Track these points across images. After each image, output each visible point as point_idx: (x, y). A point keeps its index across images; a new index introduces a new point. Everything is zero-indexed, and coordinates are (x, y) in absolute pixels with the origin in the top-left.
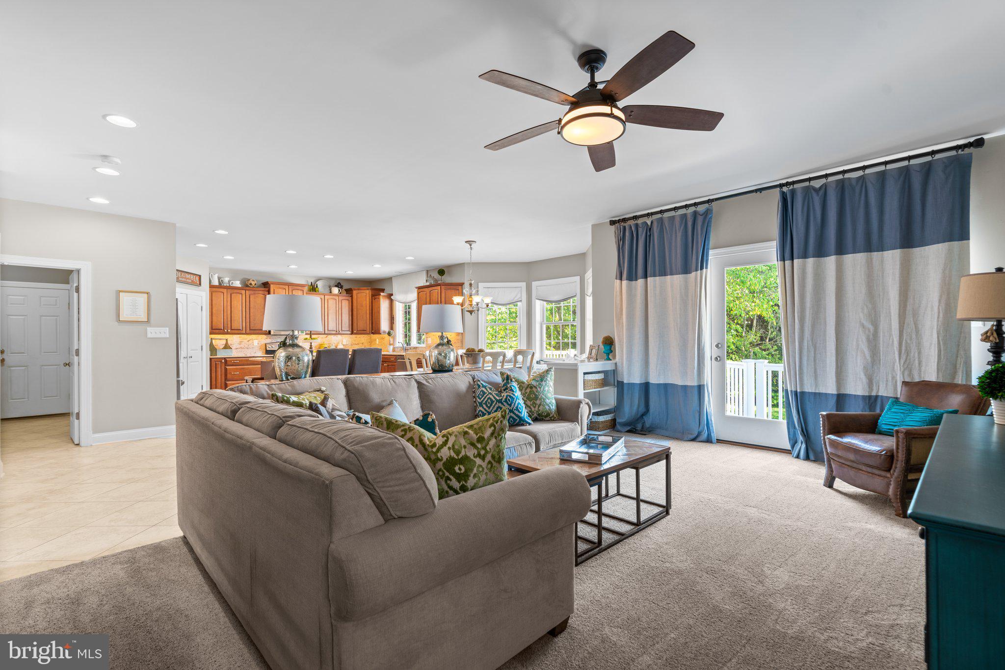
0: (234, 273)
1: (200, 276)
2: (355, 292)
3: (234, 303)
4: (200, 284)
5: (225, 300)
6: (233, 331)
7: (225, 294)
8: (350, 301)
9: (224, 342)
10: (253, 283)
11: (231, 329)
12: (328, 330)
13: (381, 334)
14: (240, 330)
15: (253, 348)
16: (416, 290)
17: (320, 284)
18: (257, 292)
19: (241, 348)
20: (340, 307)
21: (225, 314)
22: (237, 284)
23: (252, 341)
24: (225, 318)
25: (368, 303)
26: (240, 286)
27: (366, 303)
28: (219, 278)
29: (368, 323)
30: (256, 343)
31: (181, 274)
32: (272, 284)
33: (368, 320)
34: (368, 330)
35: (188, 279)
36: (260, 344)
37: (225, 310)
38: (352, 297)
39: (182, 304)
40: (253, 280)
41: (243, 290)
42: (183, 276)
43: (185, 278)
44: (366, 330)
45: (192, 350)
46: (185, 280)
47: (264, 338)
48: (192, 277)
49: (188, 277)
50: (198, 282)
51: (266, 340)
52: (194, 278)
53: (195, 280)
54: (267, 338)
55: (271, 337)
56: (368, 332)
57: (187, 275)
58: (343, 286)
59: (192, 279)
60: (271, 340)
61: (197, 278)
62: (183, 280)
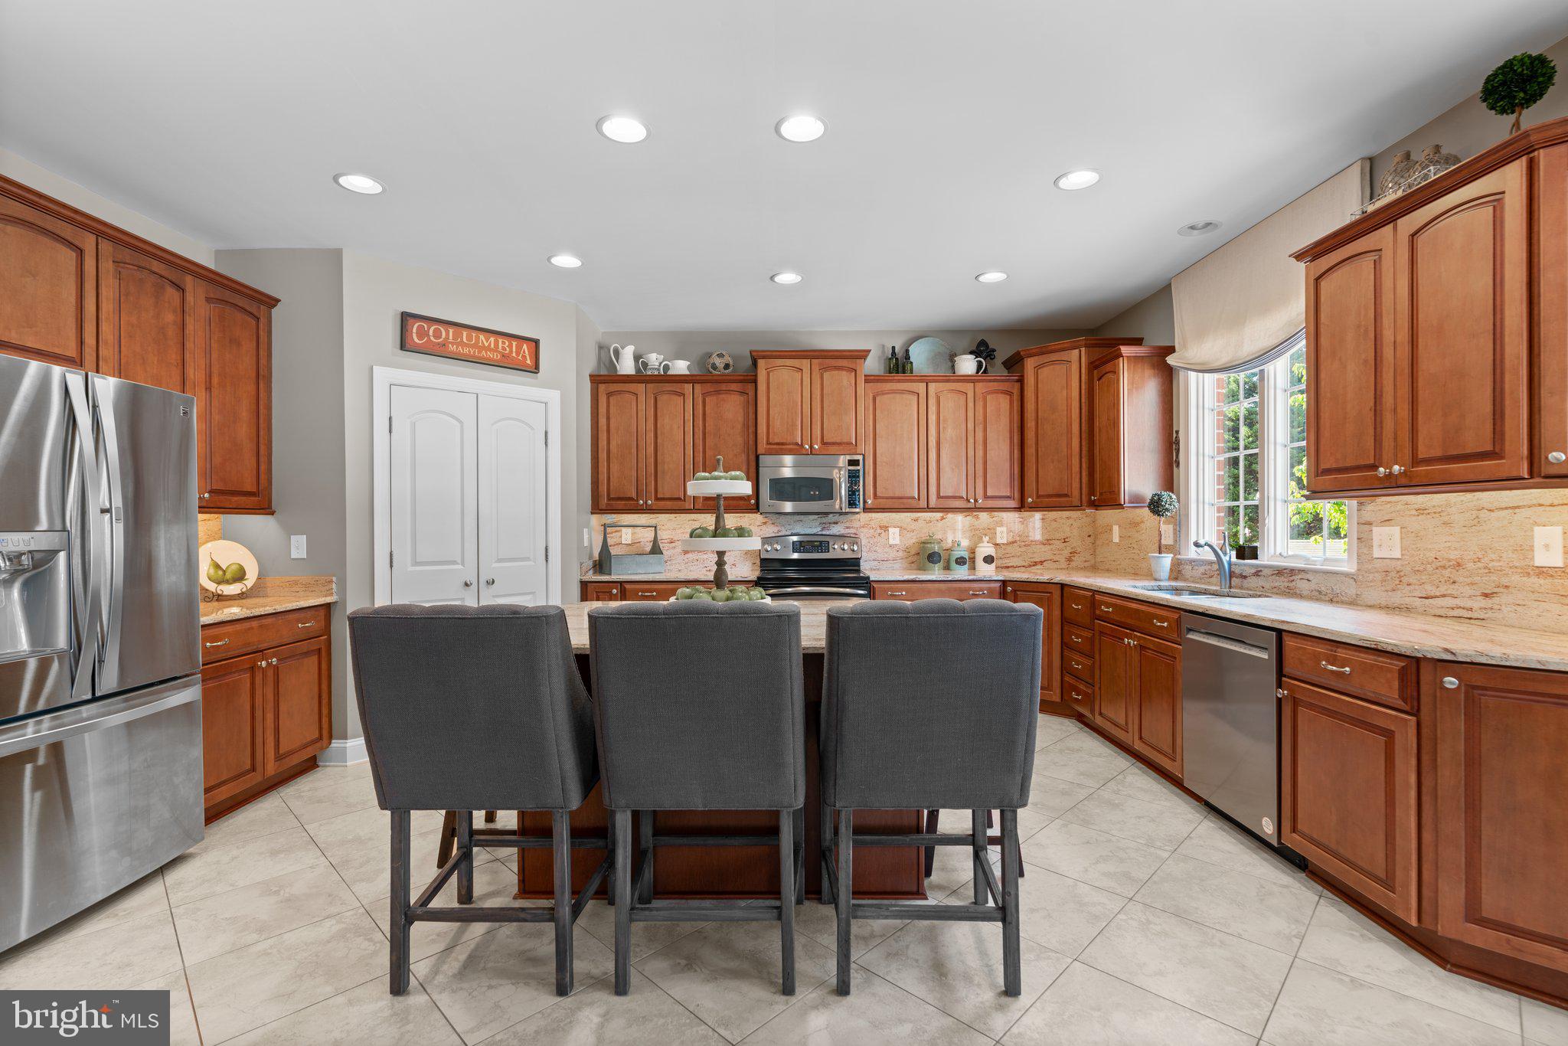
0: (681, 341)
1: (536, 342)
2: (1030, 364)
3: (665, 421)
4: (537, 367)
5: (642, 414)
6: (662, 504)
7: (642, 398)
8: (1016, 397)
10: (720, 363)
11: (657, 499)
12: (939, 497)
13: (1120, 506)
14: (679, 499)
17: (919, 351)
18: (724, 387)
20: (980, 417)
21: (642, 455)
22: (681, 367)
24: (642, 465)
25: (1075, 394)
26: (688, 373)
27: (1068, 398)
28: (637, 358)
29: (1076, 468)
31: (456, 336)
32: (764, 357)
33: (1075, 461)
34: (1076, 493)
35: (488, 349)
37: (642, 444)
38: (1021, 381)
39: (461, 422)
40: (720, 356)
41: (686, 385)
42: (465, 340)
43: (475, 346)
44: (1066, 495)
45: (500, 560)
46: (474, 352)
47: (759, 523)
48: (503, 343)
49: (486, 344)
50: (528, 362)
51: (764, 527)
52: (510, 346)
53: (514, 355)
54: (765, 523)
55: (778, 521)
56: (1076, 502)
57: (482, 337)
58: (994, 351)
59: (505, 349)
60: (776, 529)
61: (525, 347)
62: (466, 350)
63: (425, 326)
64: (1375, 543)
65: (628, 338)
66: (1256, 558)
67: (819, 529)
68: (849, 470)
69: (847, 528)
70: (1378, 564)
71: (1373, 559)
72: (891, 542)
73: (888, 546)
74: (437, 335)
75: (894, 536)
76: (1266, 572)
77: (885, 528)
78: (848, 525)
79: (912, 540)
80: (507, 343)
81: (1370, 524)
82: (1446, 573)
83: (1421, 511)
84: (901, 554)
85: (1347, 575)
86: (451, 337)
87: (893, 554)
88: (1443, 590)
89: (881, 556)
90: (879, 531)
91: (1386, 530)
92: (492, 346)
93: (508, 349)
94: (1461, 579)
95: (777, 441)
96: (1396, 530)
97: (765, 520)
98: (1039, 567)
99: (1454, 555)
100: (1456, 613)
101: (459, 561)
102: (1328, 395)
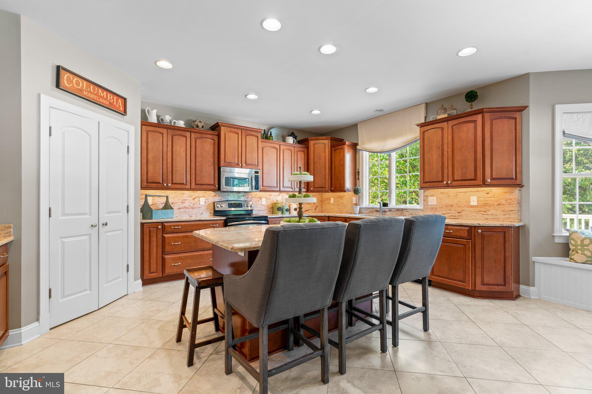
0: (179, 113)
1: (125, 99)
2: (311, 143)
3: (177, 148)
4: (125, 111)
5: (165, 143)
6: (175, 186)
7: (165, 136)
8: (306, 153)
9: (164, 200)
10: (200, 125)
11: (172, 183)
12: (283, 187)
13: (345, 191)
14: (184, 184)
15: (199, 207)
16: (418, 128)
17: (274, 132)
18: (204, 136)
19: (185, 207)
20: (296, 159)
21: (165, 162)
22: (181, 124)
23: (197, 199)
24: (165, 167)
25: (327, 154)
26: (184, 126)
28: (158, 117)
29: (327, 179)
30: (202, 201)
31: (87, 87)
32: (223, 126)
34: (327, 187)
35: (103, 98)
36: (207, 203)
37: (165, 157)
38: (308, 148)
39: (90, 135)
40: (200, 122)
41: (187, 132)
42: (92, 90)
43: (97, 95)
44: (324, 188)
45: (108, 213)
46: (96, 98)
47: (213, 196)
48: (110, 96)
49: (102, 95)
50: (121, 109)
51: (215, 197)
52: (113, 99)
53: (115, 104)
54: (215, 196)
55: (221, 195)
56: (327, 189)
57: (100, 91)
58: (297, 136)
59: (110, 99)
60: (220, 198)
61: (120, 100)
62: (92, 96)
63: (71, 77)
64: (429, 201)
65: (154, 106)
66: (387, 206)
67: (237, 198)
68: (255, 175)
69: (247, 198)
70: (430, 207)
71: (428, 205)
72: (263, 203)
73: (261, 205)
74: (78, 84)
75: (264, 201)
76: (393, 210)
77: (261, 198)
78: (247, 197)
79: (270, 203)
80: (112, 97)
81: (427, 196)
82: (449, 208)
83: (442, 193)
84: (266, 208)
85: (420, 210)
86: (85, 87)
87: (263, 208)
88: (448, 212)
89: (259, 209)
90: (258, 199)
91: (432, 198)
92: (105, 97)
93: (112, 100)
94: (453, 209)
95: (228, 161)
96: (435, 198)
97: (215, 194)
98: (307, 212)
99: (450, 203)
100: (451, 217)
101: (88, 214)
102: (427, 163)
